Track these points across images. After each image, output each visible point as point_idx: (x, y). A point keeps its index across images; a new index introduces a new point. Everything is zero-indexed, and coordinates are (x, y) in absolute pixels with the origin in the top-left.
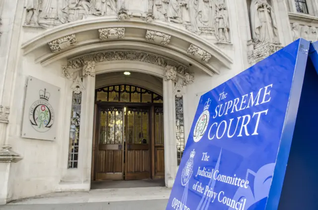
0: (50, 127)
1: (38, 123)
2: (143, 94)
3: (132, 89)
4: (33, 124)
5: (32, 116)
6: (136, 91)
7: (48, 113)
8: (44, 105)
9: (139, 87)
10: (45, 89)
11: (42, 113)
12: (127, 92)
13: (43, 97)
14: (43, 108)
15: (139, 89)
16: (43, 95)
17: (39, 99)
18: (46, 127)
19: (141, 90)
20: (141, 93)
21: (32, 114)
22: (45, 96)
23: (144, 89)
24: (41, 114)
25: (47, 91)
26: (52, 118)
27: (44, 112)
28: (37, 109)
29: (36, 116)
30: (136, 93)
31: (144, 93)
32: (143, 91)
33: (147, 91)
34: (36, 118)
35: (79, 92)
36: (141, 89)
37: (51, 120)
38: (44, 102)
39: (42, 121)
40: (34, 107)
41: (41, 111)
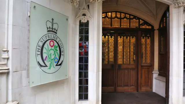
0: (60, 65)
1: (48, 64)
2: (131, 20)
3: (122, 16)
4: (41, 66)
5: (40, 56)
6: (125, 17)
7: (58, 49)
8: (52, 40)
9: (128, 14)
10: (53, 19)
11: (51, 50)
12: (118, 18)
13: (51, 30)
14: (52, 44)
15: (128, 15)
16: (51, 27)
17: (46, 33)
18: (57, 65)
19: (130, 17)
20: (130, 19)
21: (39, 53)
22: (52, 28)
23: (132, 15)
24: (50, 52)
25: (54, 22)
26: (62, 54)
27: (53, 48)
28: (46, 46)
29: (45, 56)
30: (125, 19)
31: (133, 19)
32: (132, 17)
33: (135, 17)
34: (44, 58)
35: (86, 21)
36: (130, 15)
37: (62, 56)
38: (52, 35)
39: (52, 60)
40: (41, 44)
41: (50, 48)
